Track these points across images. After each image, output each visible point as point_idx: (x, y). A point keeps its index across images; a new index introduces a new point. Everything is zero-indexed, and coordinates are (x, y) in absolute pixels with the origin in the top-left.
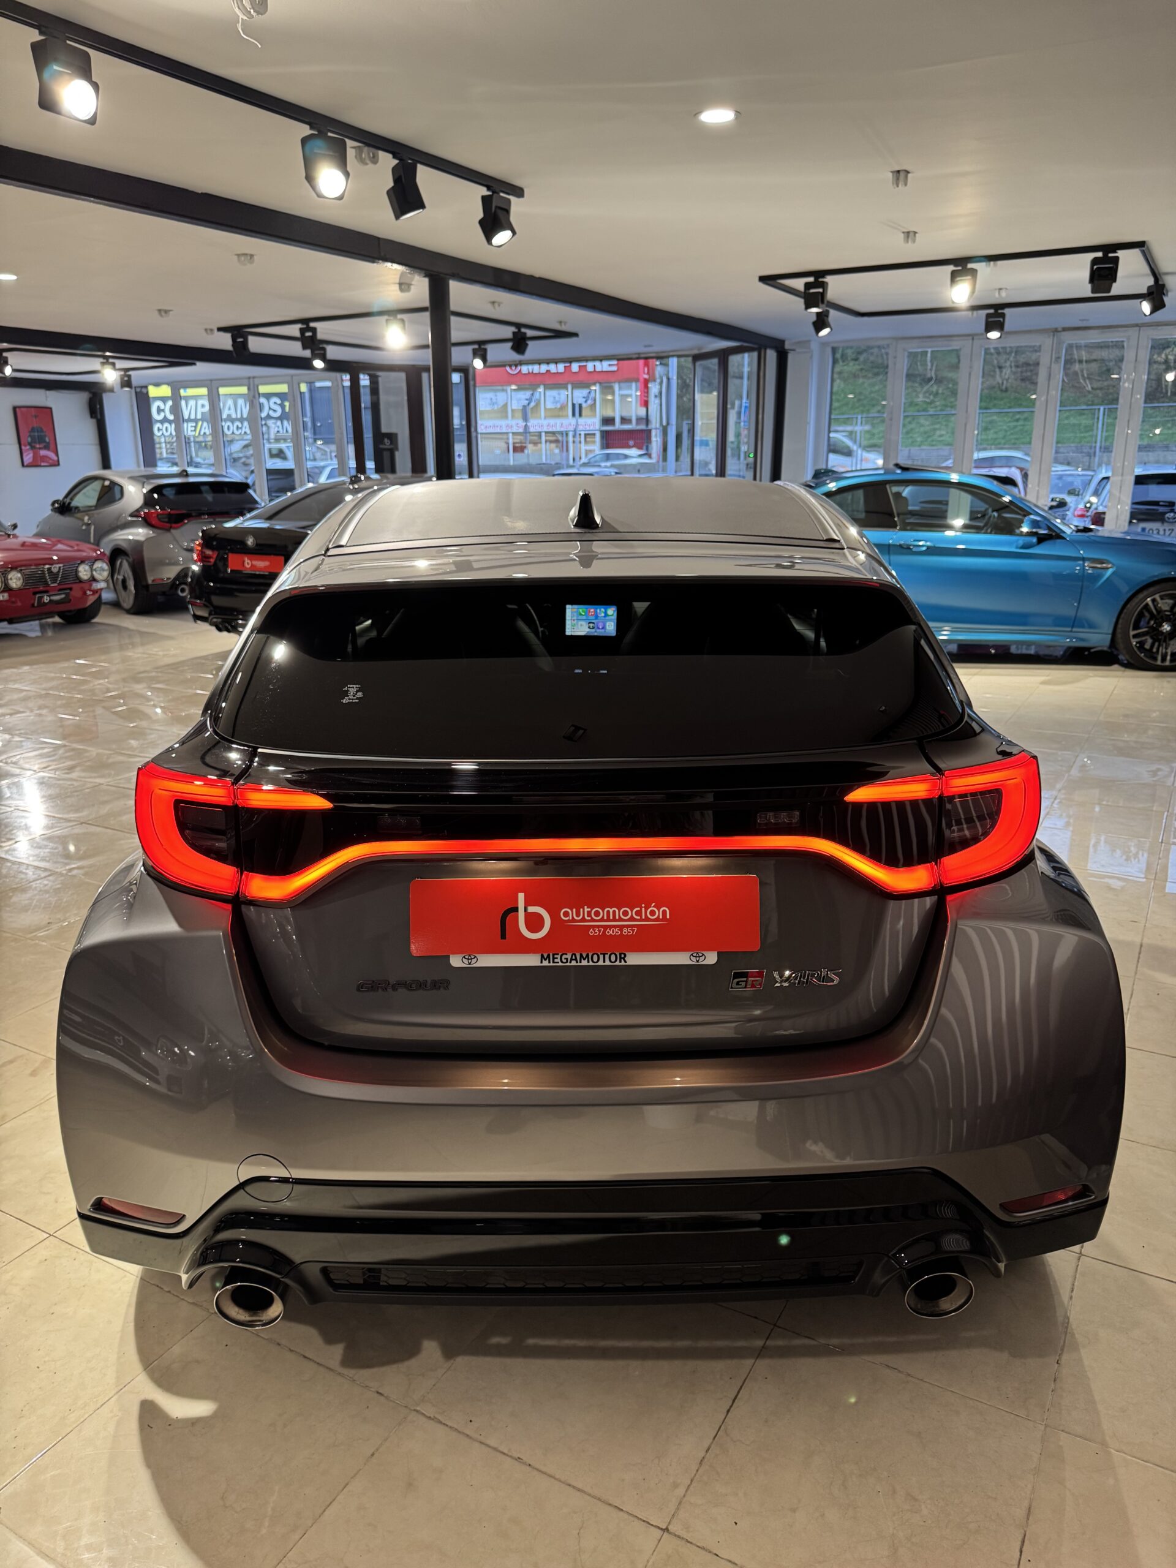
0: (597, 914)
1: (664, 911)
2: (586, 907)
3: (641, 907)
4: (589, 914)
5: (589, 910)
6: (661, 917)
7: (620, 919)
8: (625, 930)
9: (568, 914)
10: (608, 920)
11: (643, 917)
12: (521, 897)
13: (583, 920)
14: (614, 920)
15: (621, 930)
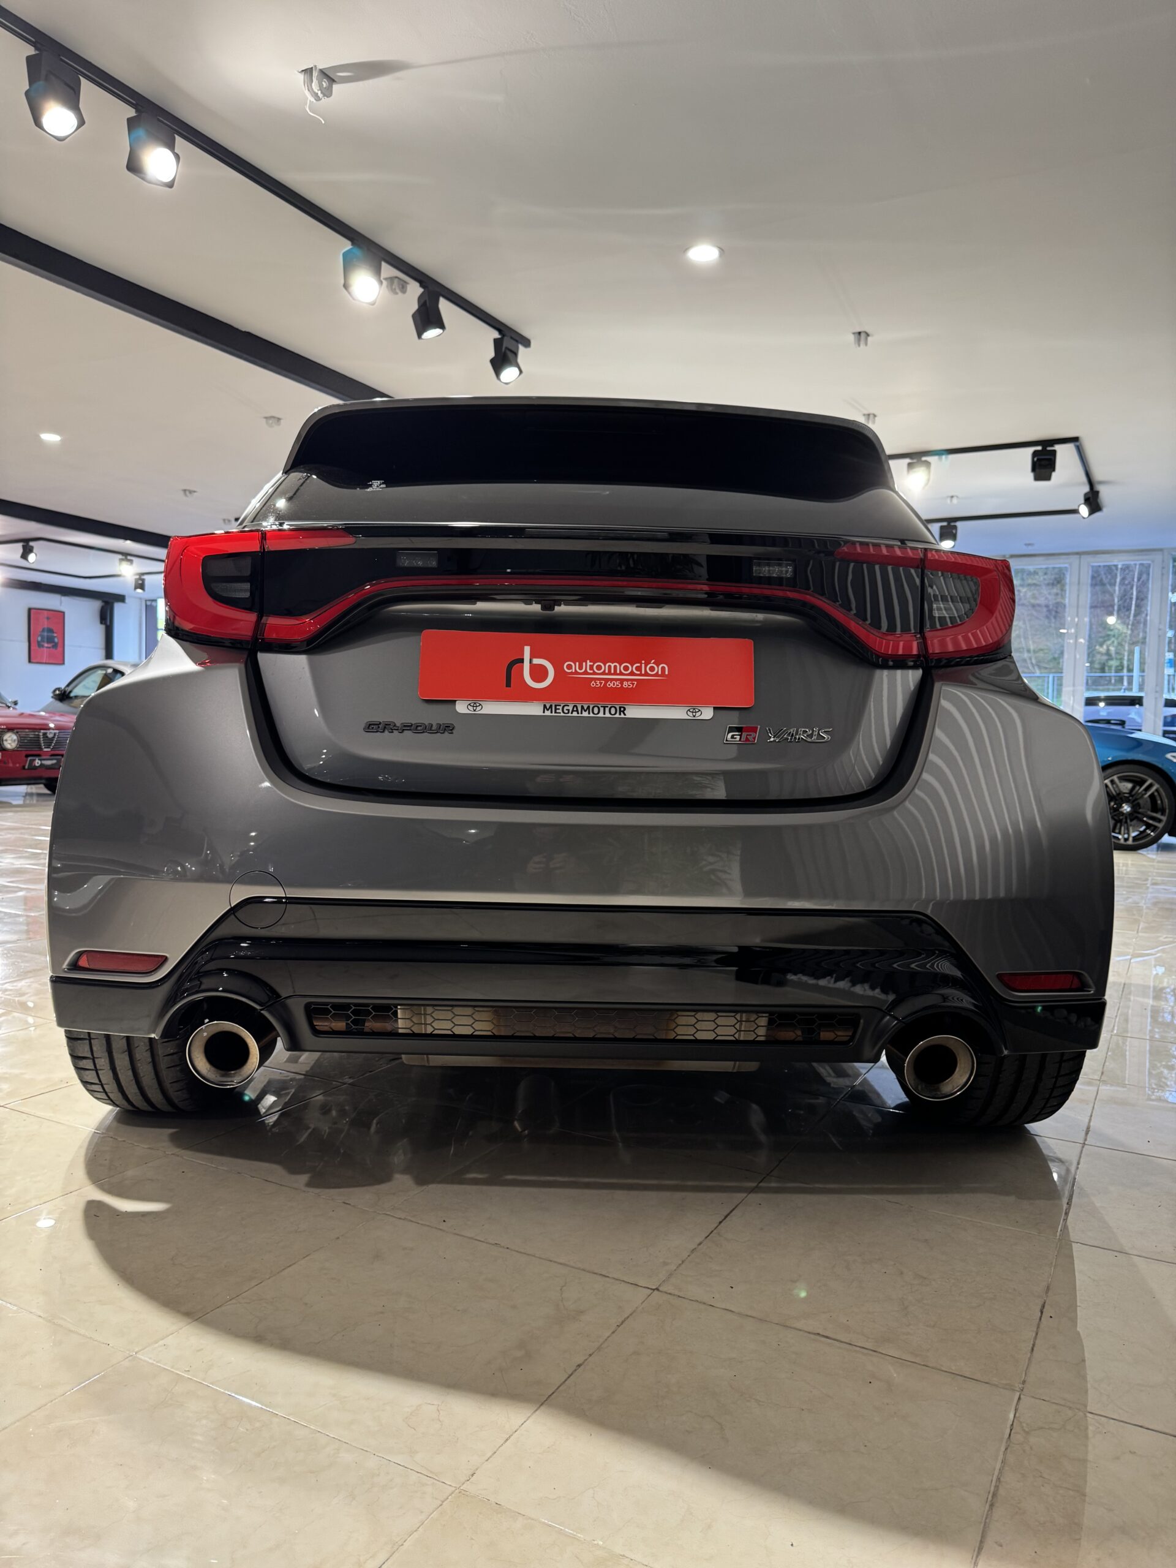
0: (599, 668)
1: (663, 668)
2: (588, 661)
3: (641, 664)
4: (591, 667)
5: (592, 664)
6: (660, 673)
7: (621, 674)
8: (625, 683)
9: (572, 667)
10: (609, 673)
11: (643, 672)
12: (527, 650)
13: (586, 673)
14: (615, 673)
15: (622, 684)
